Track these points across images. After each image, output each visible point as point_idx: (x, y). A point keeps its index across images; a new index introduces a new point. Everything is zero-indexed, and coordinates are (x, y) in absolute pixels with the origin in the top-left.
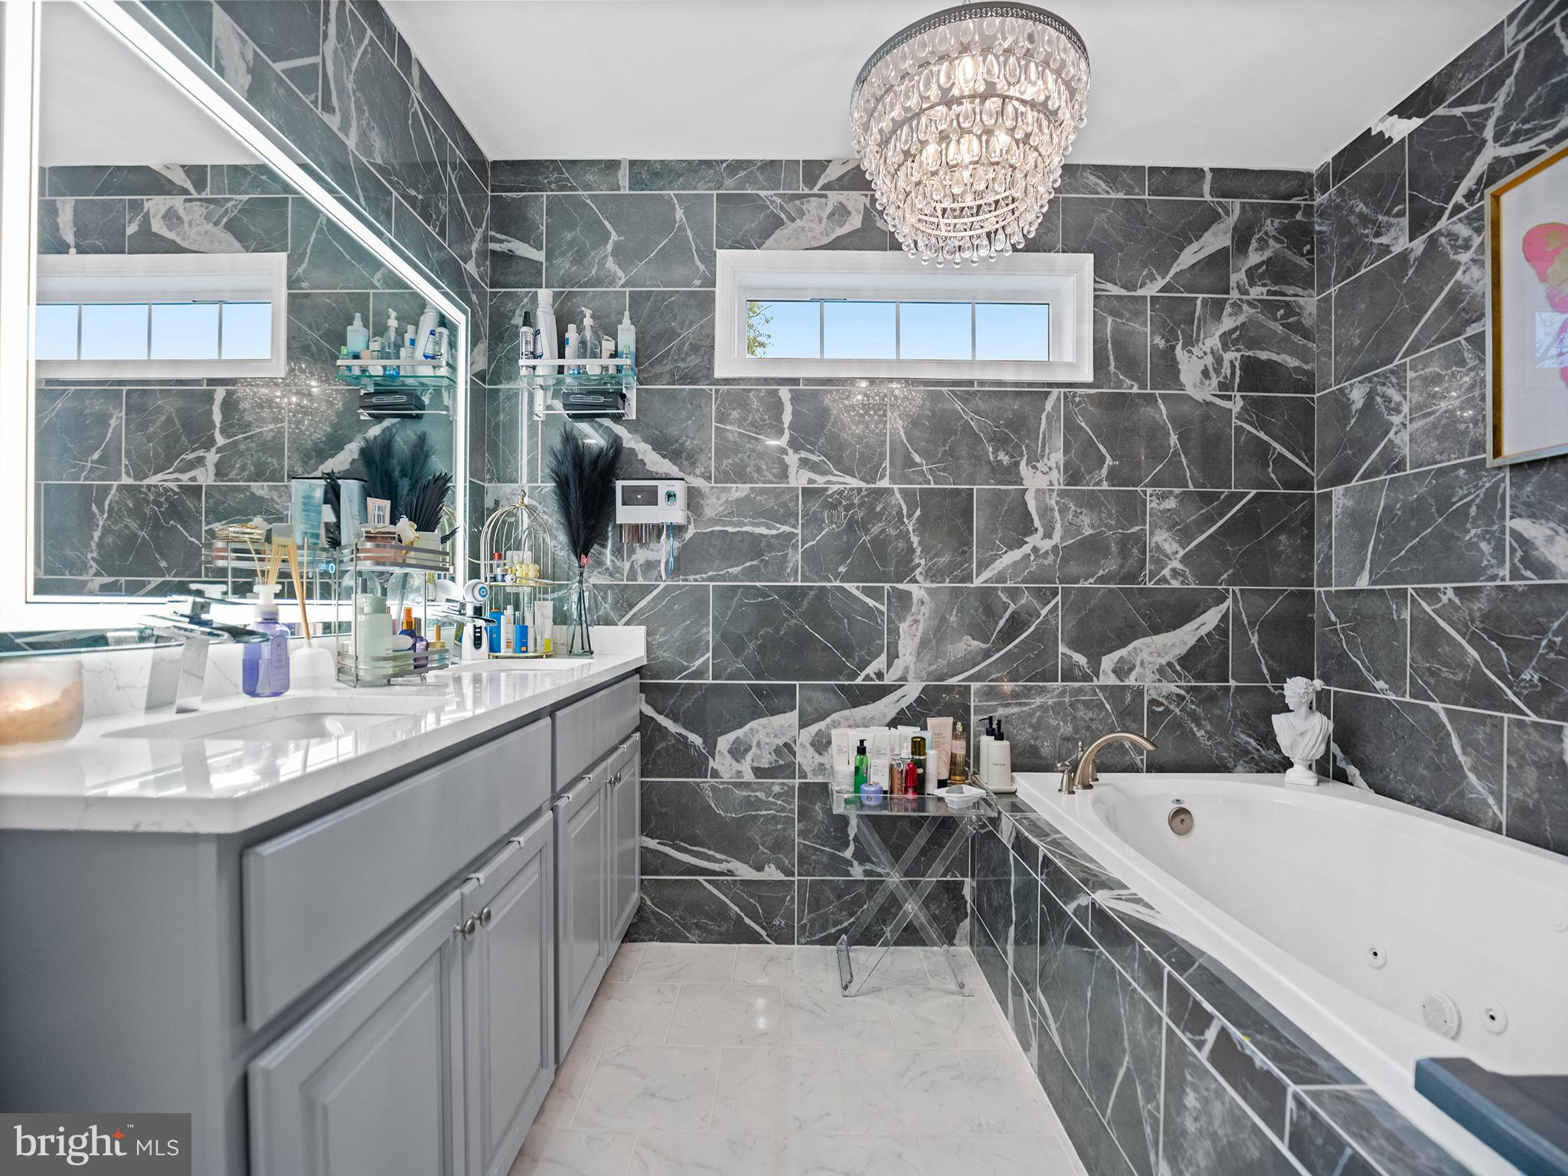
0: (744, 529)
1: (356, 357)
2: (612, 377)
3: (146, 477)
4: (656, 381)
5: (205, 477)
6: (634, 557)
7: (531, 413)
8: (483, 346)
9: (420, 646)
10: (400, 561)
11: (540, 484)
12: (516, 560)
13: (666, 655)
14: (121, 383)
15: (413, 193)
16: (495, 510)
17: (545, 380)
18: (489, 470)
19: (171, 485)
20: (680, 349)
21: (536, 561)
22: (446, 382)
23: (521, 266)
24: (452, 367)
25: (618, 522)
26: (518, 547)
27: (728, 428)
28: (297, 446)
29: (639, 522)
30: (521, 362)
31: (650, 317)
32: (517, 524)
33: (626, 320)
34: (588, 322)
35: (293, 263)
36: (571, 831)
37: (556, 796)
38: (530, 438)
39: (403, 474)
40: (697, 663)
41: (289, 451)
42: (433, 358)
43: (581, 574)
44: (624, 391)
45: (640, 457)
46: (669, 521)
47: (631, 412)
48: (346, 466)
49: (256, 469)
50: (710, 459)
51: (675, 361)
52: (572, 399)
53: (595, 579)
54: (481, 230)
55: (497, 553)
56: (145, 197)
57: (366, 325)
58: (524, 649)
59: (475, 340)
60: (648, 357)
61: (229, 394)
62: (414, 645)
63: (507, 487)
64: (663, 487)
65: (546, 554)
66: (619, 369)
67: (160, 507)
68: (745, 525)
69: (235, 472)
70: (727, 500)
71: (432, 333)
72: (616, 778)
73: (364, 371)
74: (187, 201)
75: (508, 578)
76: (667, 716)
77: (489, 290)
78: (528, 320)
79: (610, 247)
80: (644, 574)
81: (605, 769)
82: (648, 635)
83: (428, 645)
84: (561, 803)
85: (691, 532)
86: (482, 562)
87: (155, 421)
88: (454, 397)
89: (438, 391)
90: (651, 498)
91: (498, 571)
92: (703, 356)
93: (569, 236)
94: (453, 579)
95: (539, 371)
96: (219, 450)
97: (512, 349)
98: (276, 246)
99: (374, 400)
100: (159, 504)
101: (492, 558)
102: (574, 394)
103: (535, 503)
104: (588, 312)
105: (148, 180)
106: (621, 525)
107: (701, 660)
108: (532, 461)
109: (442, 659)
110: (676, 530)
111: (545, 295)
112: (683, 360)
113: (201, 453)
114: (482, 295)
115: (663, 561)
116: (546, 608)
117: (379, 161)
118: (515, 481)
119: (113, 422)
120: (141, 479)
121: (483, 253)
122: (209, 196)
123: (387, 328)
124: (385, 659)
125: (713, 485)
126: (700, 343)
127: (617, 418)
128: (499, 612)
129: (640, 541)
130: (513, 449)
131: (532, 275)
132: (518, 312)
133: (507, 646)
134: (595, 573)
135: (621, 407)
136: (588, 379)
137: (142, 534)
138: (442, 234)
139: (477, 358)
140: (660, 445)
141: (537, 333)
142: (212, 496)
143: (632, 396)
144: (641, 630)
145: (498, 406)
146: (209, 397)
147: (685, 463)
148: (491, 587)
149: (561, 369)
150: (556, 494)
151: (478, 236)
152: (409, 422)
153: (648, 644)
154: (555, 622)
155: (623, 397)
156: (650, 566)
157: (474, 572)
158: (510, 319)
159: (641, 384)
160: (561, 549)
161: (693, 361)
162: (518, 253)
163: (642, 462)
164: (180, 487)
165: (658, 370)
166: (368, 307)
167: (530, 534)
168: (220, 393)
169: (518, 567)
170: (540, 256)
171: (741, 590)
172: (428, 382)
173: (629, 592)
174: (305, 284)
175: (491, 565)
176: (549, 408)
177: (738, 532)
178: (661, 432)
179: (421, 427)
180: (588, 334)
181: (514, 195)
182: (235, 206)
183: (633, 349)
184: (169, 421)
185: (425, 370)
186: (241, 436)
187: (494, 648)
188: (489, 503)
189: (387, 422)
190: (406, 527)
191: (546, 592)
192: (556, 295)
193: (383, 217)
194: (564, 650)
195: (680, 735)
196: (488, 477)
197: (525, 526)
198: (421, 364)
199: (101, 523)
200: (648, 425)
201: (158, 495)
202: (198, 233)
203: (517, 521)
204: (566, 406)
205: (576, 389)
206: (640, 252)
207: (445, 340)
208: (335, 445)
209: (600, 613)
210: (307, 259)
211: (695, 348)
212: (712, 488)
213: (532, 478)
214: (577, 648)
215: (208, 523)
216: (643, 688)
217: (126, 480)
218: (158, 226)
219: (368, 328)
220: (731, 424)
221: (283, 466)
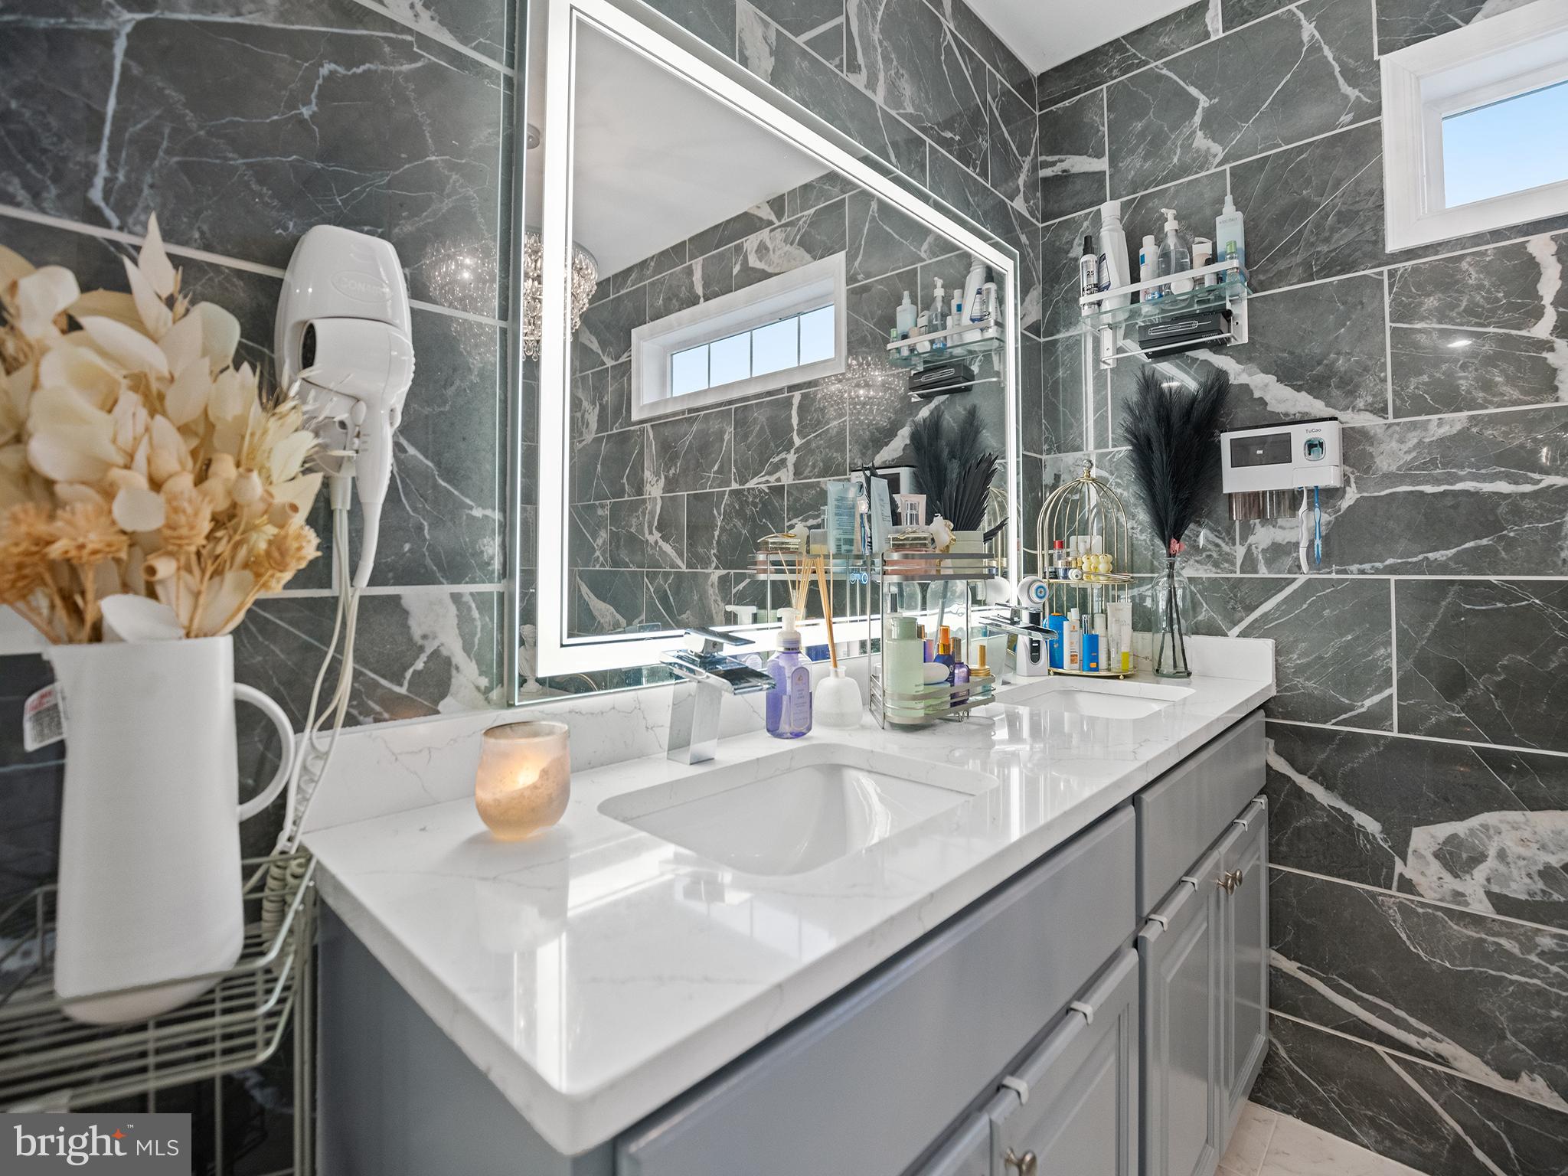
0: (1459, 486)
1: (905, 337)
2: (1210, 291)
3: (747, 481)
4: (1280, 281)
5: (786, 477)
6: (1251, 539)
7: (1097, 360)
8: (1035, 293)
9: (960, 673)
10: (934, 572)
11: (1110, 449)
12: (1082, 549)
13: (1310, 684)
14: (731, 402)
15: (948, 135)
16: (1054, 487)
17: (1114, 316)
18: (1046, 439)
19: (763, 486)
20: (1318, 226)
21: (1108, 549)
22: (996, 343)
23: (1078, 185)
24: (1000, 325)
25: (1226, 490)
26: (1084, 530)
27: (1418, 326)
28: (857, 440)
29: (1260, 489)
30: (1082, 300)
31: (1267, 195)
32: (1082, 503)
33: (1229, 208)
34: (1171, 226)
35: (850, 259)
36: (1166, 972)
37: (1143, 921)
38: (1096, 392)
39: (952, 455)
40: (1368, 703)
41: (850, 444)
42: (981, 320)
43: (1171, 566)
44: (1229, 306)
45: (1257, 395)
46: (1312, 485)
47: (1241, 333)
48: (899, 453)
49: (824, 465)
50: (1384, 380)
51: (1312, 244)
52: (1152, 333)
53: (1189, 570)
54: (1029, 159)
55: (1058, 540)
56: (744, 239)
57: (914, 302)
58: (1093, 665)
59: (1025, 287)
60: (1265, 251)
61: (804, 396)
62: (952, 674)
63: (1069, 458)
64: (1299, 435)
65: (1120, 537)
66: (1220, 277)
67: (756, 507)
68: (1462, 479)
69: (809, 469)
70: (1420, 443)
71: (979, 292)
72: (1234, 878)
73: (912, 350)
74: (772, 230)
75: (1072, 573)
76: (1313, 778)
77: (1040, 225)
78: (1090, 245)
79: (1198, 119)
80: (1269, 563)
81: (1217, 866)
82: (1278, 652)
83: (969, 672)
84: (1151, 933)
85: (1351, 496)
86: (1039, 552)
87: (752, 431)
88: (1003, 360)
89: (987, 356)
90: (1280, 452)
91: (1060, 565)
92: (1362, 226)
93: (1139, 126)
94: (1005, 575)
95: (1106, 306)
96: (797, 451)
97: (1071, 289)
98: (837, 247)
99: (923, 380)
100: (755, 505)
101: (1052, 546)
102: (1153, 325)
103: (1104, 474)
104: (1170, 214)
105: (746, 223)
106: (1230, 495)
107: (1376, 699)
108: (1100, 422)
109: (986, 691)
110: (1325, 496)
111: (1110, 210)
112: (1327, 240)
113: (783, 455)
114: (1032, 233)
115: (1304, 544)
116: (1124, 608)
117: (910, 110)
118: (1078, 449)
119: (726, 437)
120: (743, 485)
121: (1031, 186)
122: (787, 220)
123: (934, 299)
124: (915, 698)
125: (1391, 420)
126: (1356, 207)
127: (1219, 347)
128: (1061, 616)
129: (1261, 514)
130: (1076, 409)
131: (1093, 188)
132: (1077, 241)
133: (1072, 661)
134: (1191, 562)
135: (1223, 329)
136: (1175, 302)
137: (744, 532)
138: (984, 174)
139: (1030, 308)
140: (1290, 375)
141: (1102, 259)
142: (792, 494)
143: (1241, 312)
144: (1267, 646)
145: (1056, 360)
146: (788, 402)
147: (1335, 392)
148: (1050, 585)
149: (1135, 297)
150: (1133, 460)
151: (1026, 167)
152: (958, 396)
153: (1278, 667)
154: (1134, 628)
155: (1228, 315)
156: (1278, 552)
157: (1030, 565)
158: (1068, 252)
159: (1255, 291)
160: (1141, 532)
161: (1345, 236)
162: (1074, 170)
163: (1262, 402)
164: (769, 488)
165: (1282, 264)
166: (916, 283)
167: (1098, 513)
168: (797, 397)
169: (1084, 559)
170: (1102, 165)
171: (1456, 587)
172: (977, 349)
173: (1245, 589)
174: (860, 277)
175: (1051, 556)
176: (1119, 350)
177: (1444, 493)
178: (1291, 353)
179: (970, 400)
180: (1172, 242)
181: (1066, 103)
182: (805, 222)
183: (1241, 244)
184: (762, 428)
185: (973, 336)
186: (813, 435)
187: (1055, 662)
188: (1047, 478)
189: (938, 400)
190: (941, 527)
191: (1121, 588)
192: (1125, 206)
193: (916, 172)
194: (1148, 666)
195: (1339, 810)
196: (1045, 447)
197: (1093, 502)
198: (968, 329)
199: (719, 524)
200: (1268, 348)
201: (755, 497)
202: (780, 257)
203: (1082, 498)
204: (1143, 344)
205: (1156, 319)
206: (1244, 110)
207: (993, 295)
208: (890, 433)
209: (1200, 618)
210: (862, 251)
211: (1346, 218)
212: (1390, 426)
213: (1101, 443)
214: (1167, 666)
215: (789, 520)
216: (1271, 730)
217: (735, 486)
218: (754, 262)
219: (916, 304)
220: (1422, 319)
221: (846, 460)
